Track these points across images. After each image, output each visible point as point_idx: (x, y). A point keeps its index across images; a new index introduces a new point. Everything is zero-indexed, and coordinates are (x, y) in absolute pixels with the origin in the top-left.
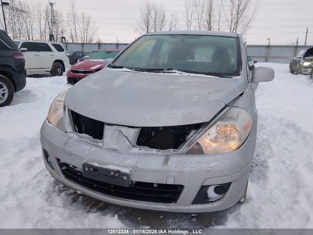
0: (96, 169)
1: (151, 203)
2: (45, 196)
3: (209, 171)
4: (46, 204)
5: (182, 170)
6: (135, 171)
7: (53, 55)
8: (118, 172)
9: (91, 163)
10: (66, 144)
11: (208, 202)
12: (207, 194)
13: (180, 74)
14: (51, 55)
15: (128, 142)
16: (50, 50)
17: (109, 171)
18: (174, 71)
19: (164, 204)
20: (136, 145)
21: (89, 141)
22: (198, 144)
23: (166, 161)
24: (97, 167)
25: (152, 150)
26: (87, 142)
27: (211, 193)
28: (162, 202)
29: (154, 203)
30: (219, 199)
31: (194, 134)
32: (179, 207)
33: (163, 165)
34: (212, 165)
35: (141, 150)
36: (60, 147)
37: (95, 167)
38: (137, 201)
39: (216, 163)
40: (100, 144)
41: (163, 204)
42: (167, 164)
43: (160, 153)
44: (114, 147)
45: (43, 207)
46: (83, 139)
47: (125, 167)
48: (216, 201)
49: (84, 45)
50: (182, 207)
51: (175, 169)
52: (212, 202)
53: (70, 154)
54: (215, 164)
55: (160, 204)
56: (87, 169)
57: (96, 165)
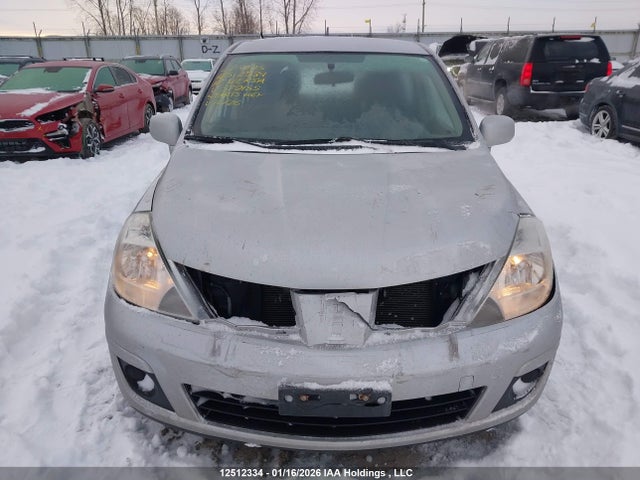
0: (314, 396)
1: (421, 430)
3: (527, 350)
5: (487, 360)
6: (401, 383)
8: (368, 392)
9: (298, 385)
10: (215, 352)
11: (515, 402)
13: (372, 151)
15: (362, 325)
17: (346, 393)
18: (353, 143)
19: (445, 426)
20: (376, 327)
21: (266, 335)
22: (491, 302)
23: (454, 350)
24: (317, 391)
25: (413, 332)
26: (262, 338)
27: (518, 383)
28: (440, 424)
29: (426, 430)
30: (531, 391)
31: (477, 282)
32: (473, 425)
33: (451, 360)
34: (530, 339)
35: (389, 334)
36: (203, 361)
37: (312, 391)
38: (394, 435)
39: (536, 333)
40: (296, 337)
41: (443, 426)
42: (457, 356)
43: (431, 334)
44: (335, 339)
46: (248, 333)
47: (379, 378)
48: (525, 396)
50: (478, 424)
51: (476, 362)
52: (520, 399)
53: (238, 373)
54: (533, 336)
55: (438, 427)
56: (289, 399)
57: (314, 386)
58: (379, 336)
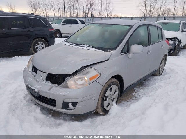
0: (29, 88)
2: (25, 96)
4: (23, 99)
7: (79, 26)
8: (34, 90)
11: (69, 109)
12: (68, 105)
14: (78, 26)
16: (78, 23)
27: (70, 105)
30: (73, 109)
31: (68, 79)
32: (57, 109)
33: (48, 90)
34: (66, 93)
39: (69, 93)
42: (50, 90)
44: (38, 80)
45: (22, 99)
47: (36, 88)
48: (72, 110)
49: (102, 18)
50: (58, 109)
52: (70, 110)
54: (67, 93)
55: (51, 106)
57: (29, 86)
58: (44, 82)
